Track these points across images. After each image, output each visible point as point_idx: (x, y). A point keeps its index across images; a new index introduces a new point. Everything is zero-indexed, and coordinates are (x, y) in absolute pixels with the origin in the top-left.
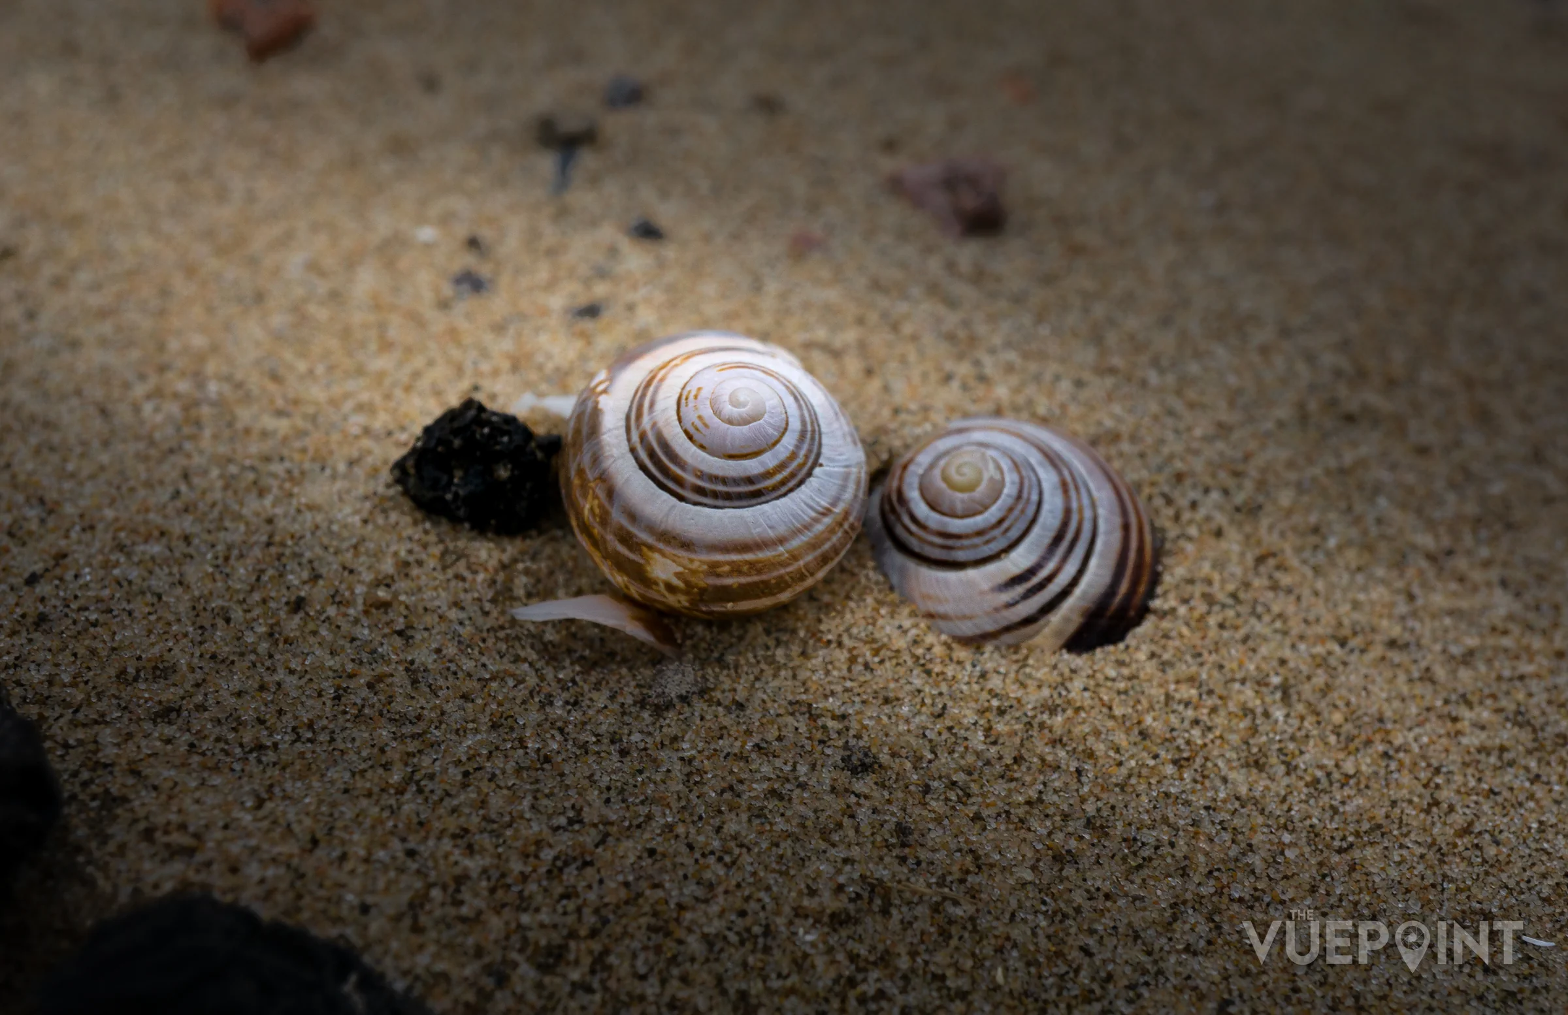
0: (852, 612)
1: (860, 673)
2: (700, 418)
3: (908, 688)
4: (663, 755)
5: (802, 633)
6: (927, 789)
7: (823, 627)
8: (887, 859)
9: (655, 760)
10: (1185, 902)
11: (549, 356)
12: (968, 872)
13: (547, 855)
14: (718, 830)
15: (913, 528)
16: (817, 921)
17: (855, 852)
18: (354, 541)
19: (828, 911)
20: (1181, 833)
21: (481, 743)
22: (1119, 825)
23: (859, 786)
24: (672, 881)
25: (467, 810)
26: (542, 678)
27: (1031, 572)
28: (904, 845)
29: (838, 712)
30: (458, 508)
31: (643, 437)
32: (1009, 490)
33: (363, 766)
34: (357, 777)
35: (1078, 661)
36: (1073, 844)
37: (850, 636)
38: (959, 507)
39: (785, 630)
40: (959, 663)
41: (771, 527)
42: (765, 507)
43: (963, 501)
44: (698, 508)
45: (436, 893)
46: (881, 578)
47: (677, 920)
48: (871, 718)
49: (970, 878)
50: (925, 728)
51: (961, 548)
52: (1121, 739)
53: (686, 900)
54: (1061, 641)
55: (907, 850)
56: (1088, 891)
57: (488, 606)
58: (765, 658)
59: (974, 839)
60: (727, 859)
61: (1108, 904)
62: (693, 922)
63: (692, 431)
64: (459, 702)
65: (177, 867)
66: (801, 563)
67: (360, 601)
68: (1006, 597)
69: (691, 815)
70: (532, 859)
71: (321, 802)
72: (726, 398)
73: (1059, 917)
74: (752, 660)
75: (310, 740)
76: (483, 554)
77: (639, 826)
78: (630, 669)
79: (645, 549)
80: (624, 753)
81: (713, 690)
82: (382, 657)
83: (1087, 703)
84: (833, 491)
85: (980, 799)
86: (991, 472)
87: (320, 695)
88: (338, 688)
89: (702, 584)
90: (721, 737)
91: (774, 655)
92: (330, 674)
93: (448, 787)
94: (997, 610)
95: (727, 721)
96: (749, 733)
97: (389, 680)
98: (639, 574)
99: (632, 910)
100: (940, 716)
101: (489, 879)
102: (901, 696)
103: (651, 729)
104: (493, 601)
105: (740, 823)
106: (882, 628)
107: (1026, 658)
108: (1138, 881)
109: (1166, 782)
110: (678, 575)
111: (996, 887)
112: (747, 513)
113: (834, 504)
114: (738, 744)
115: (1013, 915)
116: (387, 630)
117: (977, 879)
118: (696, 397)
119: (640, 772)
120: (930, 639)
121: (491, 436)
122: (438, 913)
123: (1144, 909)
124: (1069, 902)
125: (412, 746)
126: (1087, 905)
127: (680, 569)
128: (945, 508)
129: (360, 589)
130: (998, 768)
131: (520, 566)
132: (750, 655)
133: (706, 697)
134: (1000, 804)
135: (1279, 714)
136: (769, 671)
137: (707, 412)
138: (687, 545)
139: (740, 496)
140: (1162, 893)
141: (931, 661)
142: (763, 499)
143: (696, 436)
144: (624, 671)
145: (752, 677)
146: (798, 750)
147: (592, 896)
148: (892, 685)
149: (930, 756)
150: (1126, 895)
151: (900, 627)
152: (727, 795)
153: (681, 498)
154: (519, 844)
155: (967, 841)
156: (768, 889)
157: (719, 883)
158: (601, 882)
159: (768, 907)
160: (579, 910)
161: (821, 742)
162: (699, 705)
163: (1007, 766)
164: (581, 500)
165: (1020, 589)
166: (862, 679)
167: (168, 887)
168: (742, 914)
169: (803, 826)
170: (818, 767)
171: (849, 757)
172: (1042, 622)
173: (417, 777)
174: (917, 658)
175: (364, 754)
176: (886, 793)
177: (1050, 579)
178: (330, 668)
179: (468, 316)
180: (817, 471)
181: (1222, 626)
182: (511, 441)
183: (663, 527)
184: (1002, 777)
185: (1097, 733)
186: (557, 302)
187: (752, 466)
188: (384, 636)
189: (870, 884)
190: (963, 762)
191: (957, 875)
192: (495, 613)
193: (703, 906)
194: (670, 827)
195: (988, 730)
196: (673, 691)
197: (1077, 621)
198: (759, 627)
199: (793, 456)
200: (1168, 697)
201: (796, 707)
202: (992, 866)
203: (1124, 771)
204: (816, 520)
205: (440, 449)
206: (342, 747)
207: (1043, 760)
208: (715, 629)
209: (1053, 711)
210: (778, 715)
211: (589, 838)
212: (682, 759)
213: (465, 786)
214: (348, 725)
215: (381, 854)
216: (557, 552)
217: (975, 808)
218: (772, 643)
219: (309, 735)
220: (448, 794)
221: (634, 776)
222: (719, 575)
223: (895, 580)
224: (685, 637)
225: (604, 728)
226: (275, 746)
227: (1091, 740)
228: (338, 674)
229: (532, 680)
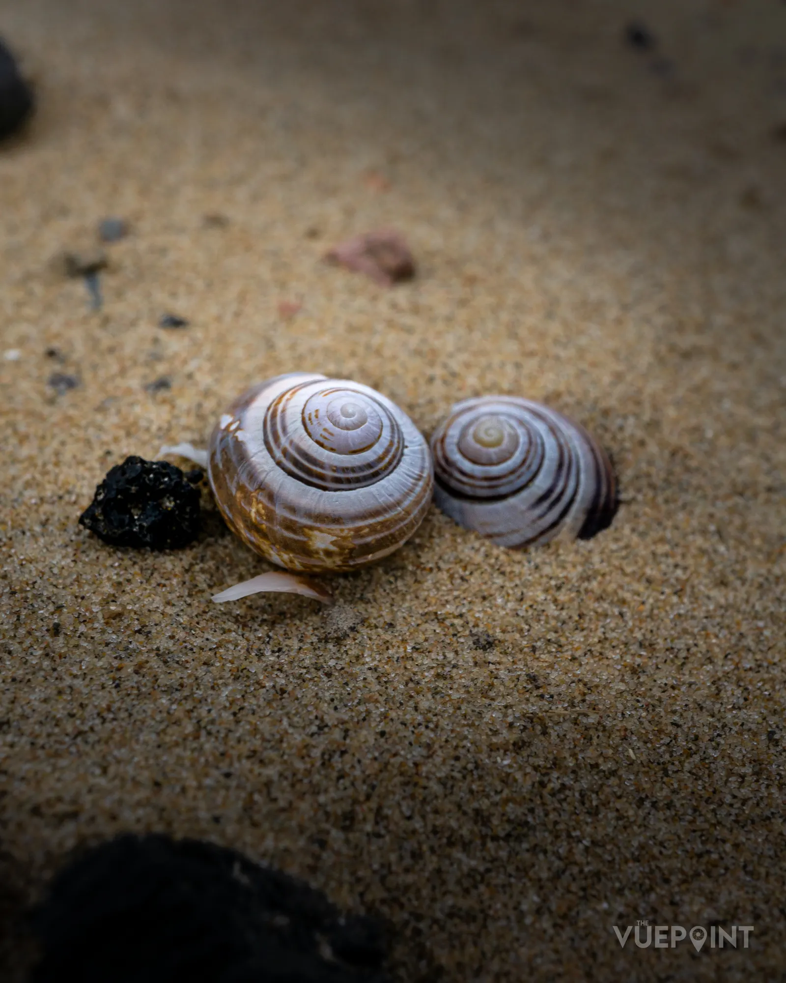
0: (439, 545)
1: (460, 585)
2: (325, 430)
3: (495, 586)
4: (356, 669)
5: (410, 568)
6: (534, 649)
7: (423, 560)
8: (532, 700)
9: (351, 675)
10: (719, 679)
11: (151, 422)
12: (584, 694)
13: (316, 753)
14: (416, 709)
15: (464, 479)
16: (506, 751)
17: (509, 700)
18: (75, 577)
19: (511, 742)
20: (698, 637)
21: (232, 691)
22: (660, 641)
23: (491, 658)
24: (403, 749)
25: (247, 738)
26: (248, 640)
27: (550, 491)
28: (538, 688)
29: (456, 614)
30: (145, 536)
31: (285, 453)
32: (523, 439)
33: (162, 727)
34: (162, 735)
35: (591, 544)
36: (638, 660)
37: (444, 561)
38: (494, 457)
39: (397, 569)
40: (519, 562)
41: (391, 495)
42: (382, 482)
43: (496, 453)
44: (338, 493)
45: (257, 797)
46: (448, 519)
47: (417, 774)
48: (479, 612)
49: (587, 698)
50: (515, 610)
51: (503, 485)
52: (636, 586)
53: (418, 759)
54: (575, 534)
55: (541, 691)
56: (660, 687)
57: (189, 600)
58: (392, 590)
59: (578, 672)
60: (431, 726)
61: (676, 692)
62: (428, 772)
63: (322, 440)
64: (204, 668)
65: (70, 827)
66: (412, 516)
67: (100, 616)
68: (538, 512)
69: (394, 703)
70: (307, 759)
71: (147, 759)
72: (339, 413)
73: (651, 708)
74: (384, 594)
75: (114, 719)
76: (169, 566)
77: (364, 719)
78: (301, 620)
79: (306, 530)
80: (329, 675)
81: (368, 619)
82: (134, 651)
83: (607, 570)
84: (419, 463)
85: (570, 647)
86: (507, 430)
87: (103, 688)
88: (114, 680)
89: (351, 545)
90: (388, 649)
91: (397, 587)
92: (103, 671)
93: (228, 726)
94: (534, 522)
95: (388, 637)
96: (404, 641)
97: (148, 665)
98: (304, 550)
99: (385, 775)
100: (522, 600)
101: (286, 778)
102: (492, 592)
103: (339, 655)
104: (190, 595)
105: (428, 700)
106: (463, 551)
107: (557, 550)
108: (687, 673)
109: (675, 608)
110: (333, 543)
111: (605, 699)
112: (373, 489)
113: (422, 472)
114: (402, 650)
115: (623, 714)
116: (128, 632)
117: (593, 697)
118: (317, 416)
119: (347, 684)
120: (495, 552)
121: (156, 479)
122: (265, 810)
123: (699, 689)
124: (652, 697)
125: (188, 706)
126: (664, 696)
127: (335, 538)
128: (484, 461)
129: (95, 609)
130: (571, 625)
131: (197, 568)
132: (381, 590)
133: (366, 624)
134: (583, 646)
135: (722, 548)
136: (398, 598)
137: (329, 425)
138: (337, 520)
139: (366, 478)
140: (704, 676)
141: (501, 565)
142: (380, 477)
143: (326, 443)
144: (298, 622)
145: (388, 605)
146: (442, 644)
147: (357, 773)
148: (484, 587)
149: (527, 627)
150: (684, 683)
151: (473, 548)
152: (411, 685)
153: (325, 489)
154: (294, 751)
155: (574, 675)
156: (466, 738)
157: (434, 743)
158: (359, 761)
159: (472, 750)
160: (353, 784)
161: (454, 635)
162: (364, 631)
163: (576, 621)
164: (247, 508)
165: (546, 504)
166: (463, 588)
167: (70, 843)
168: (457, 758)
169: (468, 692)
170: (460, 652)
171: (478, 640)
172: (561, 524)
173: (203, 724)
174: (492, 566)
175: (158, 718)
176: (510, 658)
177: (562, 493)
178: (101, 668)
179: (74, 406)
180: (406, 451)
181: (667, 501)
182: (171, 479)
183: (317, 511)
184: (577, 629)
185: (621, 587)
186: (134, 382)
187: (369, 456)
188: (129, 636)
189: (528, 717)
190: (548, 626)
191: (579, 698)
192: (196, 603)
193: (430, 760)
194: (384, 716)
195: (555, 601)
196: (345, 626)
197: (582, 518)
198: (381, 570)
199: (391, 443)
200: (654, 554)
201: (427, 617)
202: (597, 686)
203: (648, 607)
204: (415, 485)
205: (119, 497)
206: (139, 717)
207: (596, 612)
208: (351, 579)
209: (588, 579)
210: (418, 625)
211: (337, 734)
212: (370, 669)
213: (237, 722)
214: (135, 702)
215: (208, 782)
216: (215, 553)
217: (570, 653)
218: (392, 579)
219: (111, 716)
220: (230, 731)
221: (344, 688)
222: (362, 537)
223: (457, 517)
224: (334, 589)
225: (307, 662)
226: (92, 729)
227: (620, 592)
228: (110, 670)
229: (243, 643)
